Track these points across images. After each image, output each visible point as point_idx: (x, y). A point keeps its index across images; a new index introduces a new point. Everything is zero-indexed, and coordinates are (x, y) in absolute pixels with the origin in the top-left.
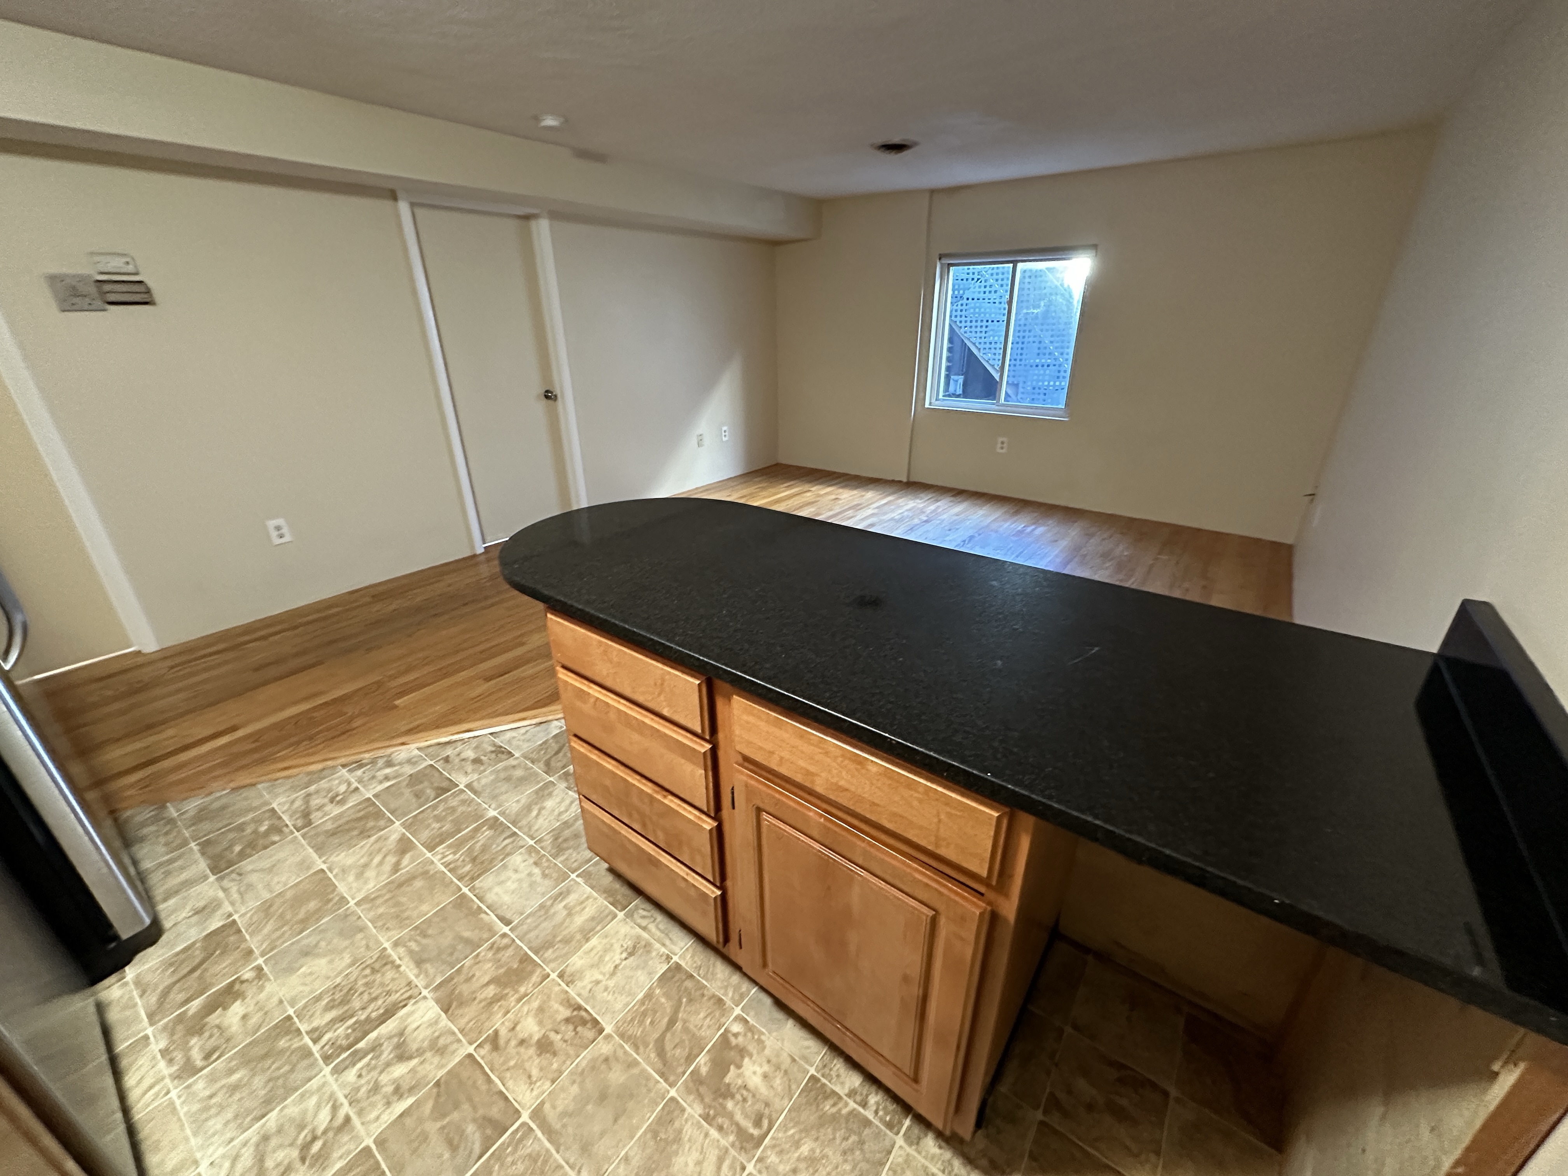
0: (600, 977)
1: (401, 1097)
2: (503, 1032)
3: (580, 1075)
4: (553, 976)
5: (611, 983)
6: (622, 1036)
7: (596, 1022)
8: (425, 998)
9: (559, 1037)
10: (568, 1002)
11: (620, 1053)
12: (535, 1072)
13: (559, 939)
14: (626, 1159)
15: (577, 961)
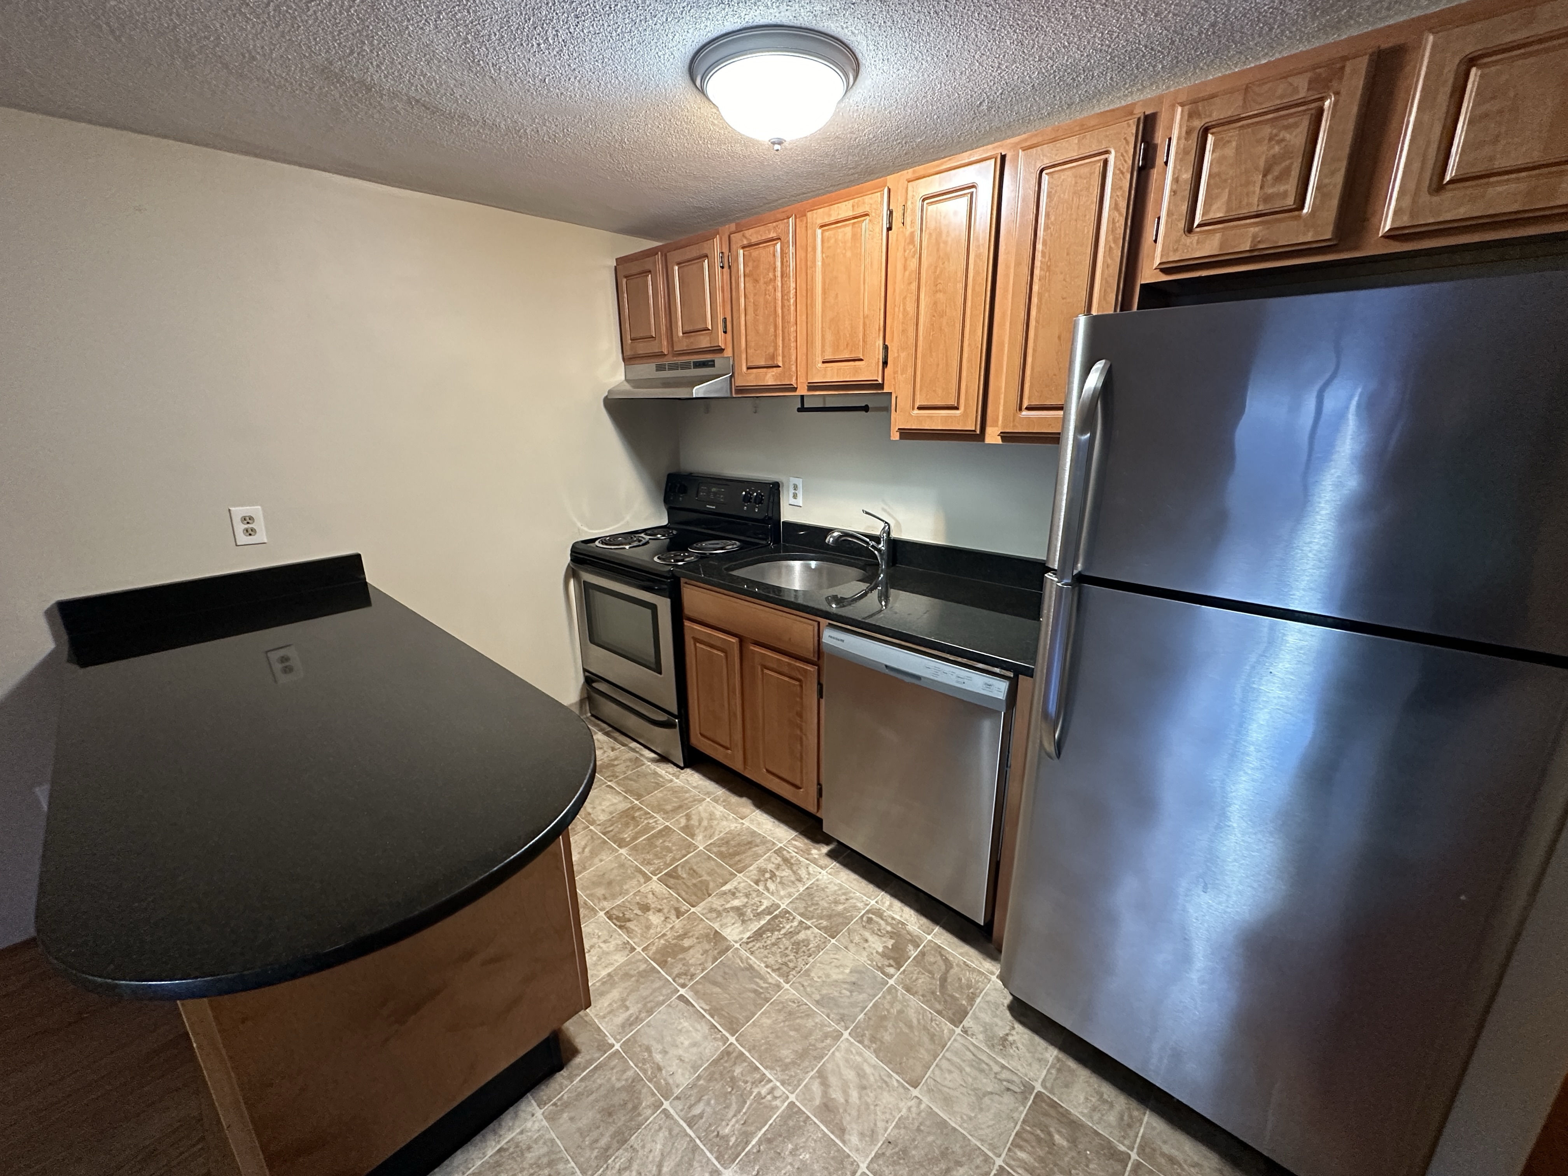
0: (602, 945)
1: (730, 891)
2: (673, 917)
3: (622, 893)
4: (639, 949)
5: (595, 940)
6: (593, 909)
7: (610, 918)
8: (736, 942)
9: (635, 912)
10: (629, 931)
11: (596, 901)
12: (650, 896)
13: (633, 979)
14: (601, 861)
15: (620, 959)
